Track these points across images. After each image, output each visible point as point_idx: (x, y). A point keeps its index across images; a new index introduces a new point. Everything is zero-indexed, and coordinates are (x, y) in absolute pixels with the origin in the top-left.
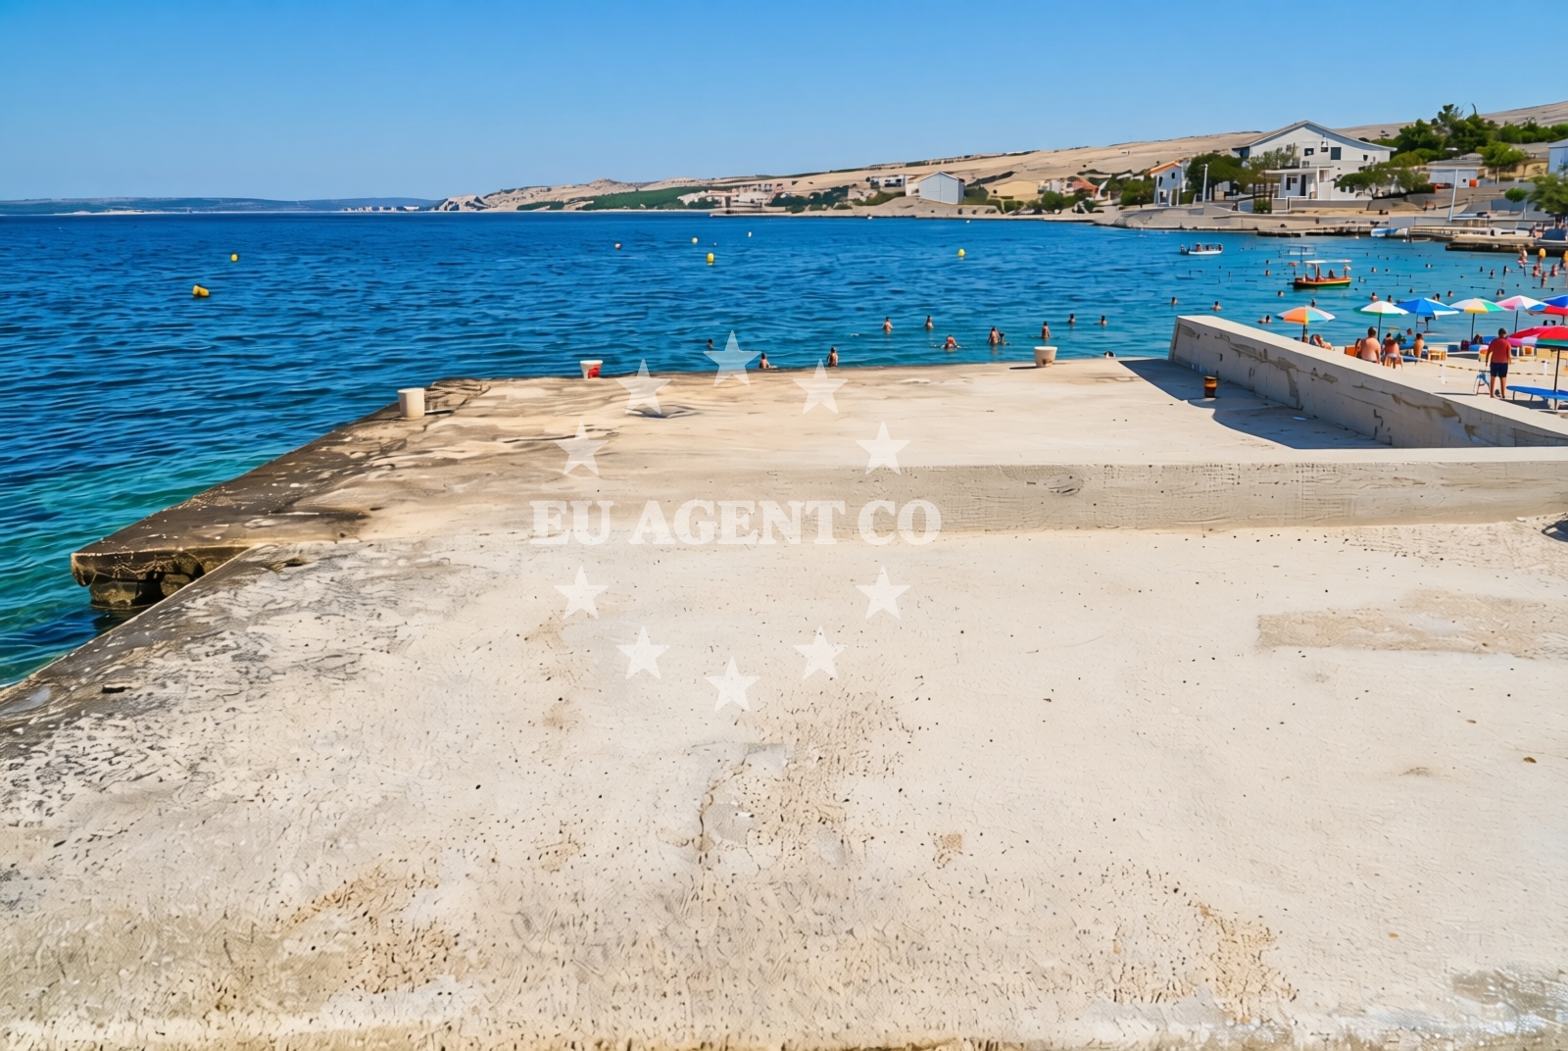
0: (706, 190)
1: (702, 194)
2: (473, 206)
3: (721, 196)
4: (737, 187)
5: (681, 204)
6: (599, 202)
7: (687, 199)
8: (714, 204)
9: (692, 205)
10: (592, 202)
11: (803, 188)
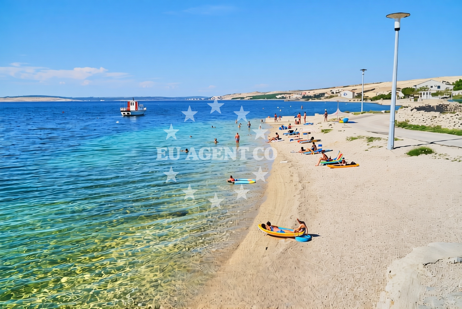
0: (284, 94)
1: (283, 95)
2: (219, 98)
3: (288, 95)
4: (292, 93)
5: (277, 98)
6: (254, 97)
7: (278, 97)
8: (285, 98)
9: (280, 98)
10: (252, 98)
11: (311, 94)
